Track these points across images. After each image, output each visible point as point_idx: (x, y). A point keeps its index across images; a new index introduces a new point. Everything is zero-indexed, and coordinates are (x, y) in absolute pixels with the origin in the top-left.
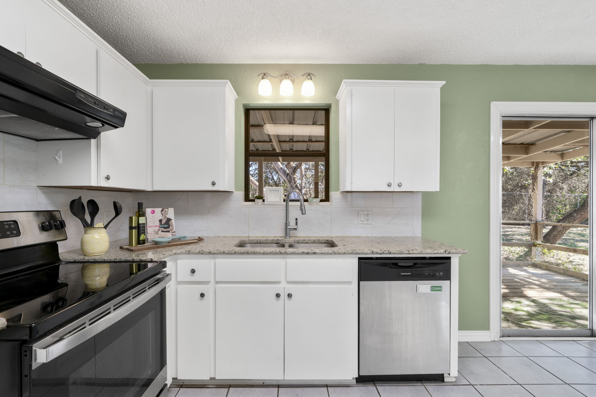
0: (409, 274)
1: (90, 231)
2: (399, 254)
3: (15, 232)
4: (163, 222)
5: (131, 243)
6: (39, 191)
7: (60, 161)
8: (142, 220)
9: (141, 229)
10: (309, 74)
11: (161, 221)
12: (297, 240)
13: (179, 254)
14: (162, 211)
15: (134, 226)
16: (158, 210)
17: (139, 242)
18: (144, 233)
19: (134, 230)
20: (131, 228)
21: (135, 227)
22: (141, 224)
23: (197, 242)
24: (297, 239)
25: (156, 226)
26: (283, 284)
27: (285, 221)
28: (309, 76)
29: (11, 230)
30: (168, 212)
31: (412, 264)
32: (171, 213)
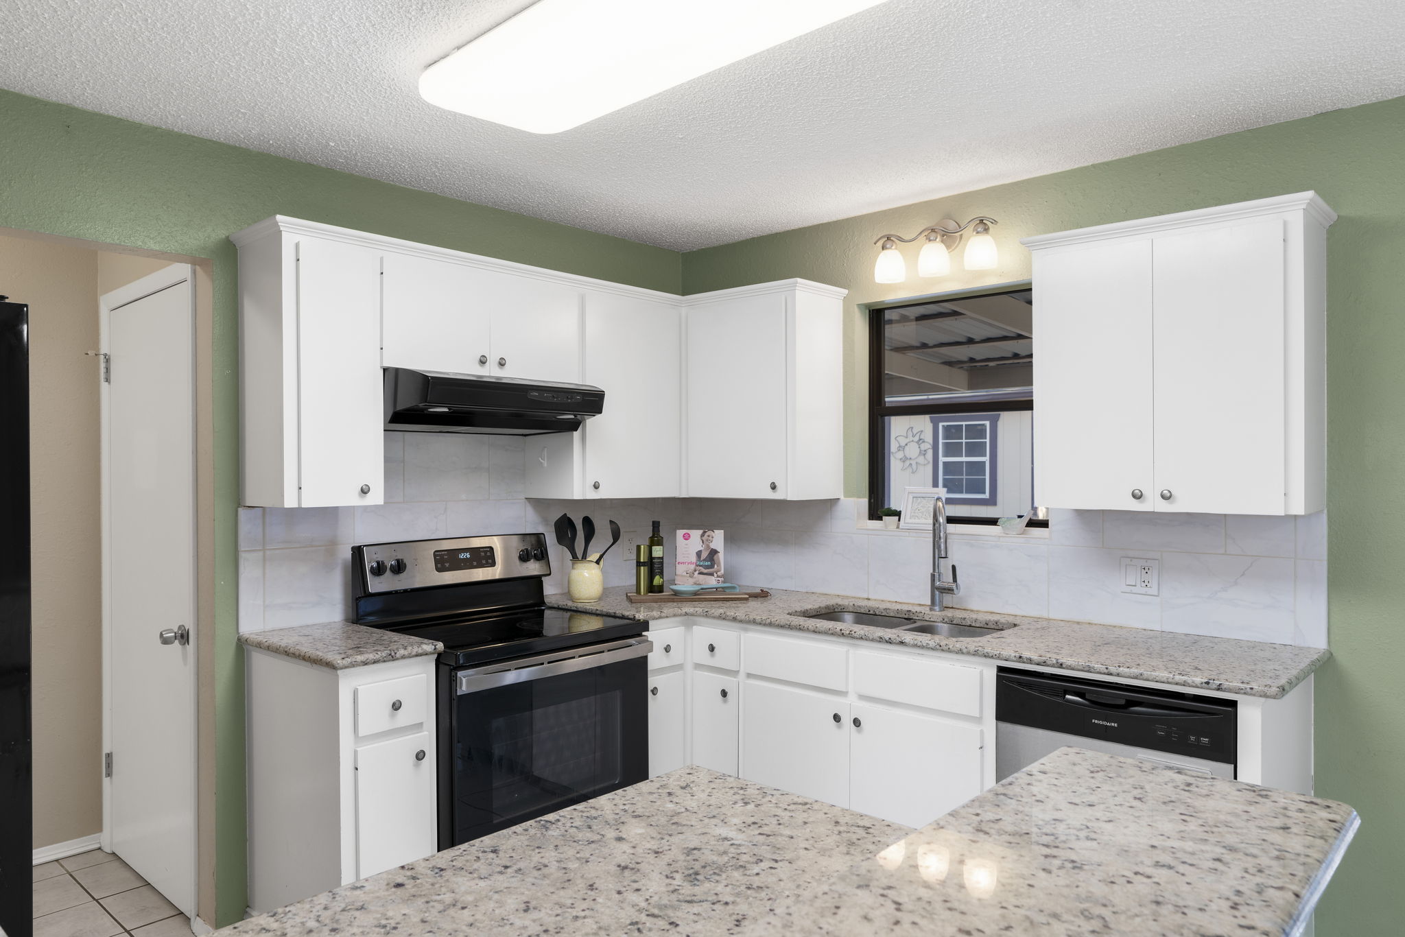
0: (1113, 724)
1: (579, 565)
2: (1082, 671)
3: (490, 561)
4: (704, 555)
5: (638, 591)
6: (528, 504)
7: (545, 464)
8: (657, 552)
9: (653, 567)
10: (982, 220)
11: (699, 554)
12: (948, 617)
13: (692, 615)
14: (702, 535)
15: (642, 561)
16: (696, 534)
17: (652, 589)
18: (661, 574)
19: (642, 568)
20: (639, 564)
21: (644, 562)
22: (654, 558)
23: (746, 599)
24: (949, 615)
25: (691, 563)
26: (852, 699)
27: (932, 571)
28: (983, 225)
29: (487, 558)
30: (713, 537)
31: (1123, 702)
32: (718, 539)
